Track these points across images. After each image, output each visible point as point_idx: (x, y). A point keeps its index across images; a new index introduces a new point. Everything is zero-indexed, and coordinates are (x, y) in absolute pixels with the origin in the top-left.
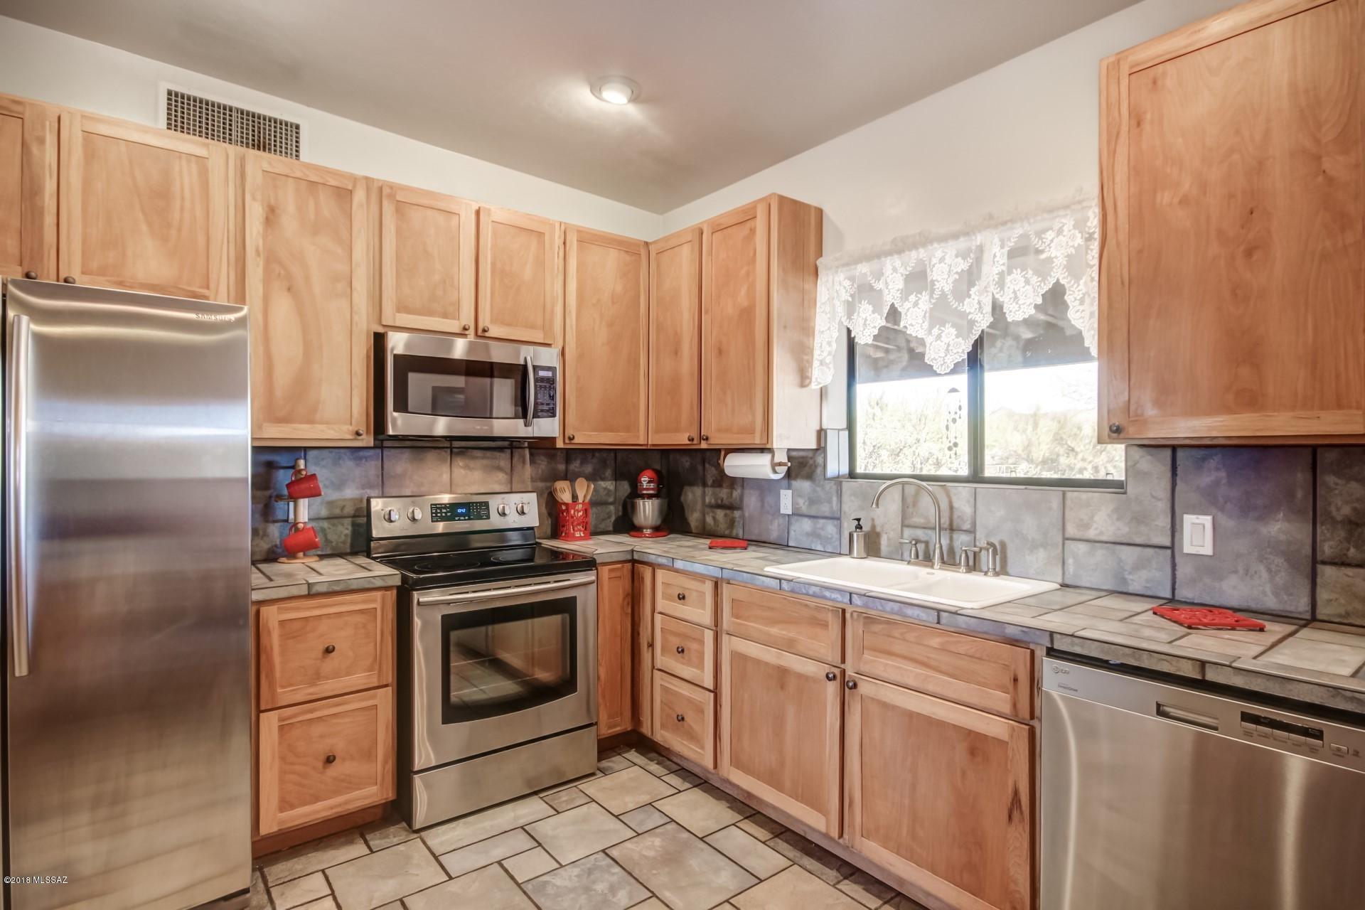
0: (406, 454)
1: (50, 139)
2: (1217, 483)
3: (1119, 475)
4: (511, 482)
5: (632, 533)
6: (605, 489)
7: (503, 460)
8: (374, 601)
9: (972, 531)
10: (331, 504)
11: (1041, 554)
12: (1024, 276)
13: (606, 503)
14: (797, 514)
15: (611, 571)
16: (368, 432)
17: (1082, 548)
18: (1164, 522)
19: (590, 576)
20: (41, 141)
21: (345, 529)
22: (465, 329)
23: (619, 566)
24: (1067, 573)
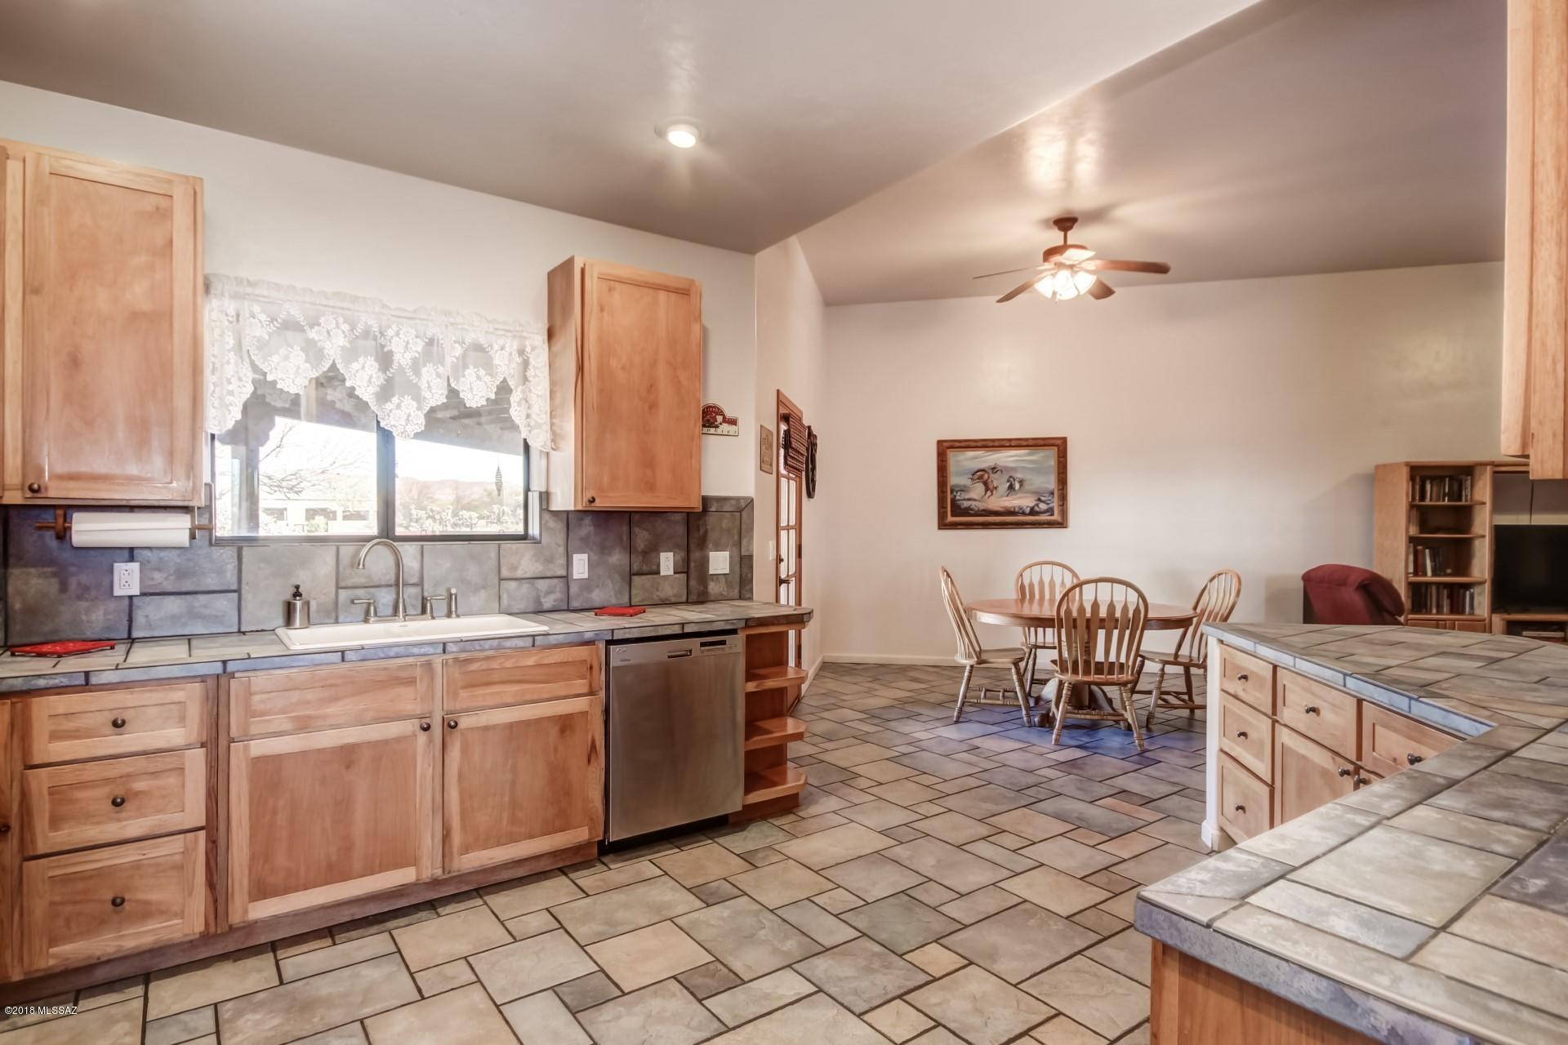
2: (589, 534)
9: (420, 584)
11: (483, 594)
12: (475, 372)
14: (151, 593)
17: (513, 584)
18: (562, 561)
24: (502, 605)
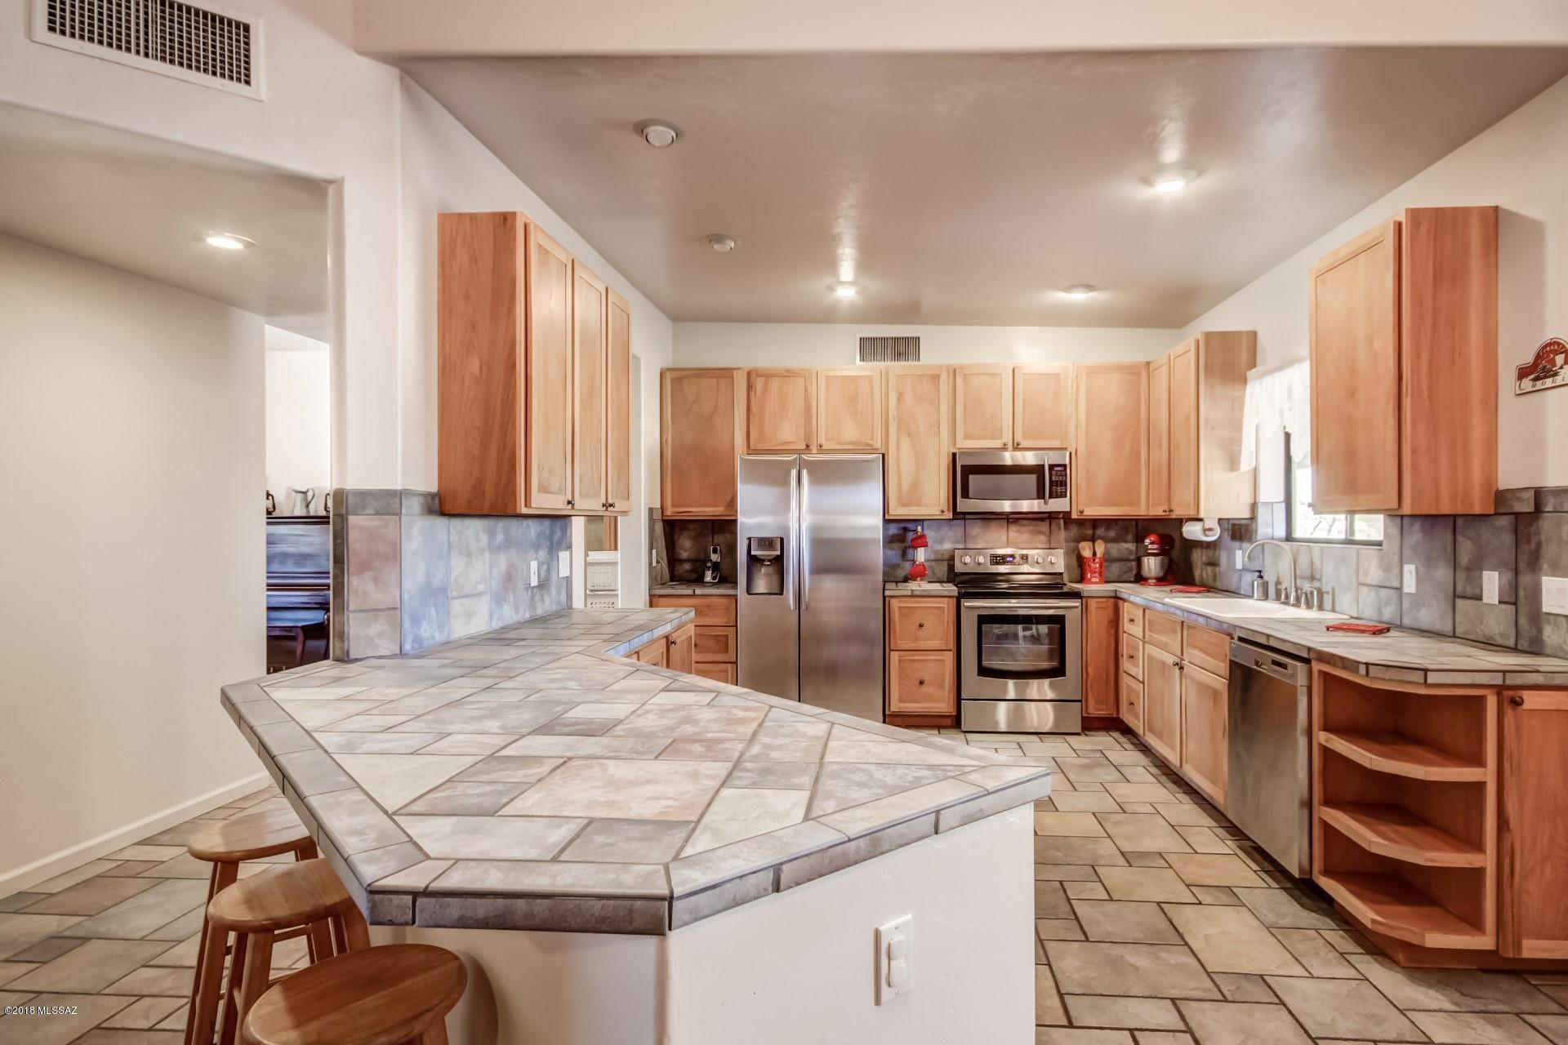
0: (979, 523)
1: (814, 382)
2: (1418, 543)
3: (1380, 537)
4: (1050, 542)
5: (1142, 583)
6: (1127, 549)
7: (1044, 526)
8: (943, 603)
9: (1320, 579)
10: (936, 552)
11: (1349, 595)
13: (1128, 560)
14: (1244, 569)
15: (1097, 602)
16: (949, 510)
17: (1365, 590)
18: (1395, 570)
19: (1076, 603)
20: (812, 384)
21: (944, 567)
22: (1005, 445)
23: (1104, 600)
24: (1359, 609)
